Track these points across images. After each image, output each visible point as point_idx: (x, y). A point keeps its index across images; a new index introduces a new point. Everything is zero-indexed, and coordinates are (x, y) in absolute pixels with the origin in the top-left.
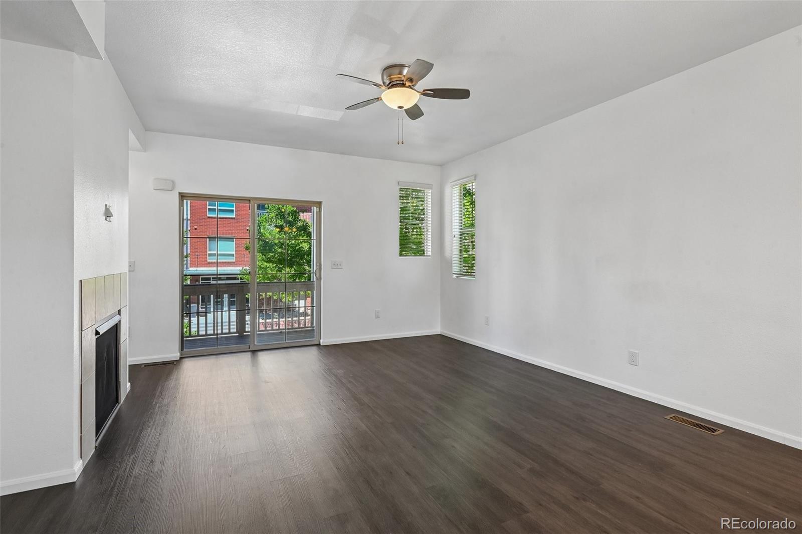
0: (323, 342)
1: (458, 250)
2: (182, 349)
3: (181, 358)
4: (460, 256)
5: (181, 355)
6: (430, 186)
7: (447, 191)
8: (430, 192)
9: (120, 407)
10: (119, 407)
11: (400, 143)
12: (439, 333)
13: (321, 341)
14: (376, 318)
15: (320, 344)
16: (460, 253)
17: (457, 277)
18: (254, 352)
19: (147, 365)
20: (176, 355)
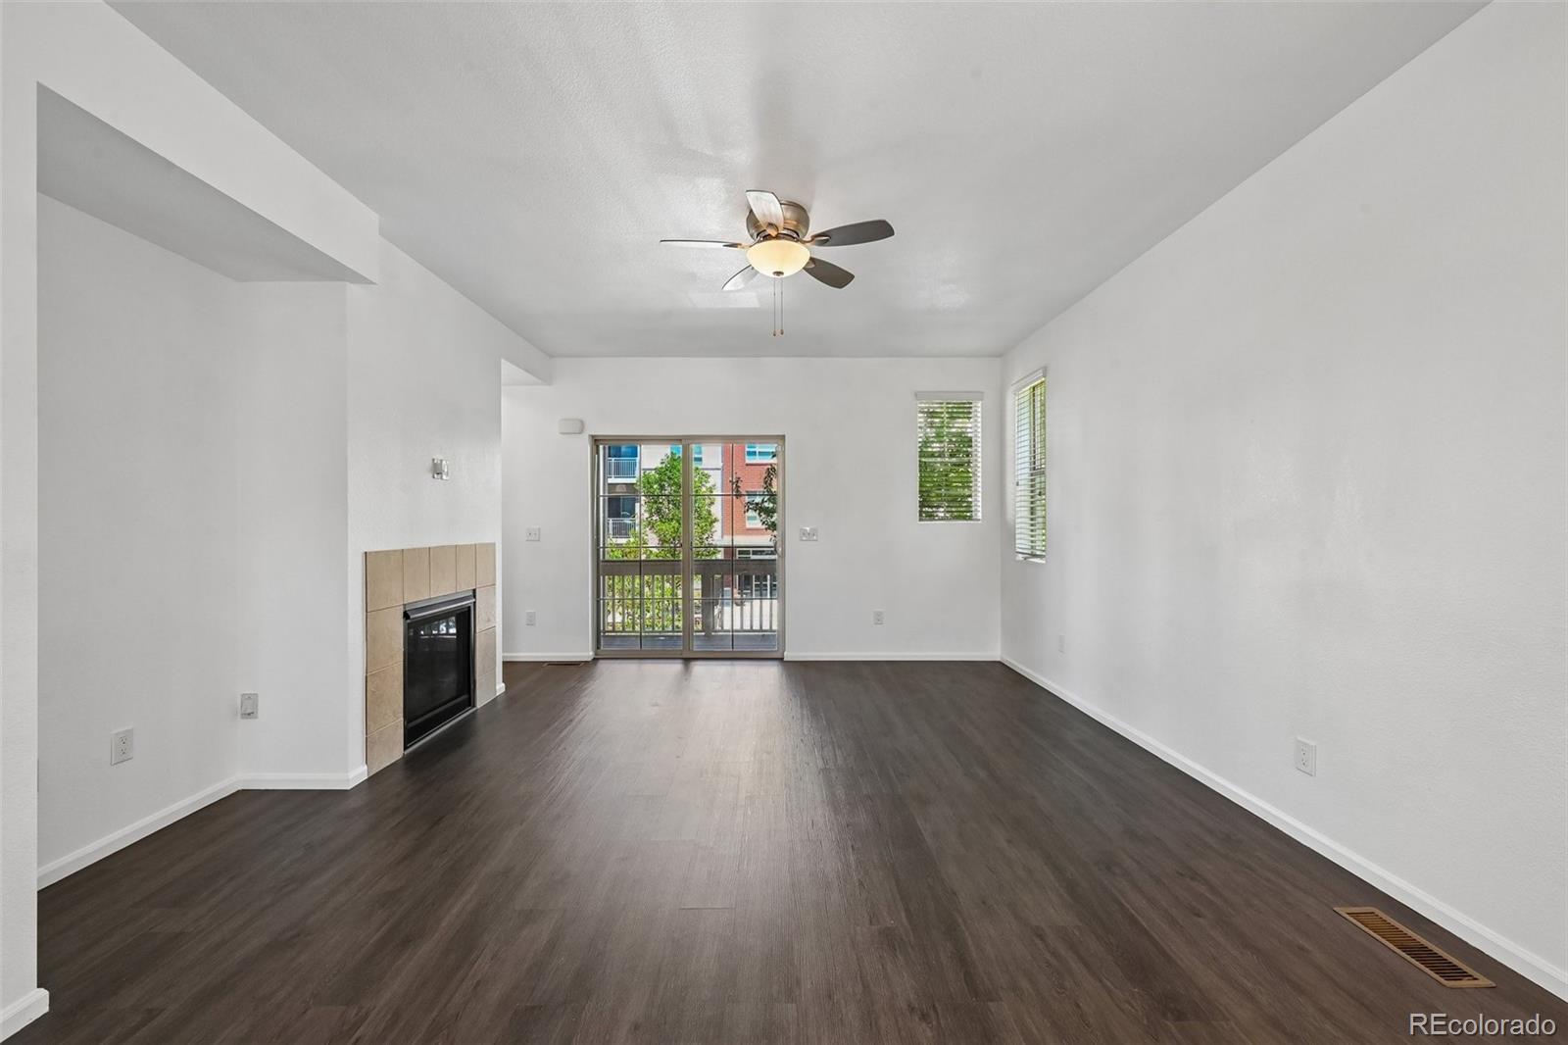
0: (789, 656)
1: (1029, 509)
2: (598, 648)
3: (595, 660)
4: (1032, 519)
5: (596, 654)
6: (980, 396)
7: (1011, 401)
8: (979, 405)
9: (473, 713)
10: (471, 711)
11: (778, 332)
12: (998, 659)
13: (785, 653)
14: (876, 624)
15: (782, 659)
16: (1032, 514)
17: (1025, 559)
18: (687, 661)
19: (551, 664)
20: (588, 654)
